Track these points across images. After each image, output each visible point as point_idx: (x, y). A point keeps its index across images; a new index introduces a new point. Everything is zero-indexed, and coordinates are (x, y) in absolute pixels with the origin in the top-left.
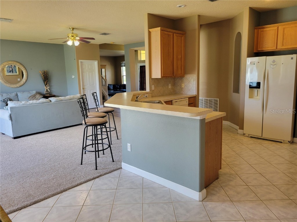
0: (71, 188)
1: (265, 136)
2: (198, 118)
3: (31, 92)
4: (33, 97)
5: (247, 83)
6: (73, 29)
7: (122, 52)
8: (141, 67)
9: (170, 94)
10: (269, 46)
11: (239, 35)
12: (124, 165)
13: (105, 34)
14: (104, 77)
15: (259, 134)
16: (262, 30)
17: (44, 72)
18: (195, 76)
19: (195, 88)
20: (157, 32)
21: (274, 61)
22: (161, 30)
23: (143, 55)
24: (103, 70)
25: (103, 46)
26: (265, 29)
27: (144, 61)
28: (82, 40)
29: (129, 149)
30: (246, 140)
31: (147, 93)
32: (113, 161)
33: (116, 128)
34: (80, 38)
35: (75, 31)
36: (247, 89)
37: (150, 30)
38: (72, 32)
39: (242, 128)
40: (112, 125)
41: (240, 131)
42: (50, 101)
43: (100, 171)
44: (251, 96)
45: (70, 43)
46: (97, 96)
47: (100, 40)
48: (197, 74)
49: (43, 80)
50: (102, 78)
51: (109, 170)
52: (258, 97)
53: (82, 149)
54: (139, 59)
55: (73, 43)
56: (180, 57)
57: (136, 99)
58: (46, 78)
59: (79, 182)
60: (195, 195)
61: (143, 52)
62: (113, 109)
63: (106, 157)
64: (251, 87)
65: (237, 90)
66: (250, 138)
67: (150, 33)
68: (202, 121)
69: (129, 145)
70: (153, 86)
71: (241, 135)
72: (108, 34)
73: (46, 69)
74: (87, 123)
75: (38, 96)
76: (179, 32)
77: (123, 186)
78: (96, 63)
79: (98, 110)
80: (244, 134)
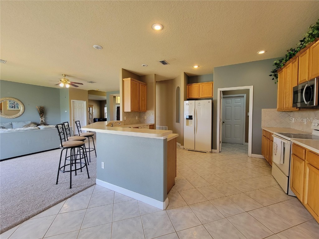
0: (36, 215)
1: (196, 149)
2: (162, 138)
3: (26, 122)
4: (29, 126)
5: (185, 117)
6: (65, 75)
7: (105, 98)
8: (117, 107)
9: (137, 123)
10: (195, 96)
11: (178, 88)
12: (98, 181)
13: (92, 82)
14: (91, 113)
15: (193, 148)
16: (191, 86)
17: (41, 107)
18: (153, 112)
19: (153, 119)
20: (128, 81)
21: (199, 103)
22: (131, 80)
23: (119, 100)
24: (91, 109)
25: (91, 92)
26: (192, 86)
27: (119, 104)
28: (72, 84)
29: (103, 167)
30: (186, 152)
31: (121, 122)
32: (89, 178)
33: (95, 149)
34: (71, 82)
35: (66, 78)
36: (185, 120)
37: (124, 79)
38: (64, 77)
39: (183, 144)
40: (92, 146)
41: (182, 147)
42: (39, 128)
43: (74, 190)
44: (187, 124)
45: (62, 85)
46: (80, 124)
47: (88, 87)
48: (154, 110)
49: (39, 113)
50: (90, 113)
51: (83, 188)
52: (191, 125)
53: (58, 169)
54: (117, 102)
55: (65, 85)
56: (144, 99)
57: (111, 125)
58: (42, 112)
59: (47, 205)
60: (160, 205)
61: (119, 98)
62: (93, 134)
63: (83, 174)
64: (187, 119)
65: (178, 121)
66: (188, 151)
67: (123, 81)
68: (165, 140)
69: (103, 163)
70: (125, 117)
71: (182, 149)
72: (94, 82)
73: (42, 105)
74: (64, 145)
75: (32, 125)
76: (143, 83)
77: (94, 204)
78: (85, 103)
79: (79, 135)
80: (184, 149)
